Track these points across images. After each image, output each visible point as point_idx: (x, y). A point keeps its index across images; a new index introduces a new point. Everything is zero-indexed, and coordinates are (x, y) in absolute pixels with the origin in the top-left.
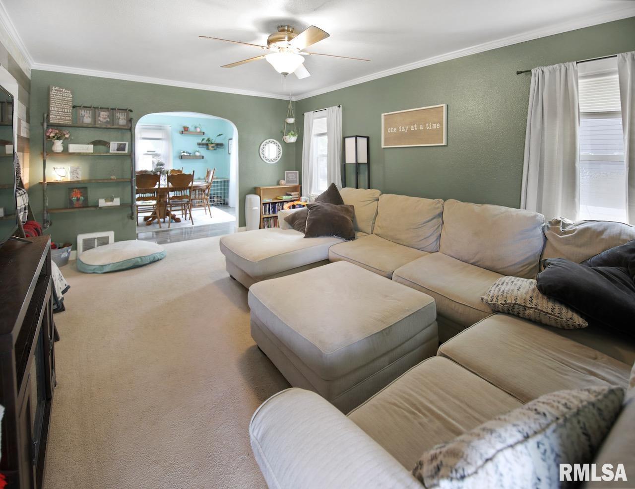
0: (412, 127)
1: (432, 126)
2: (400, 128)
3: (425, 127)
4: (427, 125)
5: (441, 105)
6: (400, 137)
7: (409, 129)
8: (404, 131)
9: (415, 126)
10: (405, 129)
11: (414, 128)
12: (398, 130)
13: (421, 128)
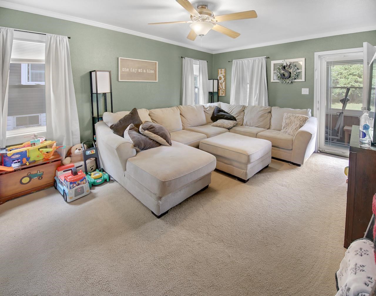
0: (139, 70)
1: (150, 71)
2: (131, 69)
3: (146, 71)
4: (148, 70)
5: (156, 62)
6: (131, 75)
7: (137, 71)
8: (134, 72)
9: (141, 70)
10: (135, 71)
11: (140, 71)
12: (130, 70)
13: (145, 71)
